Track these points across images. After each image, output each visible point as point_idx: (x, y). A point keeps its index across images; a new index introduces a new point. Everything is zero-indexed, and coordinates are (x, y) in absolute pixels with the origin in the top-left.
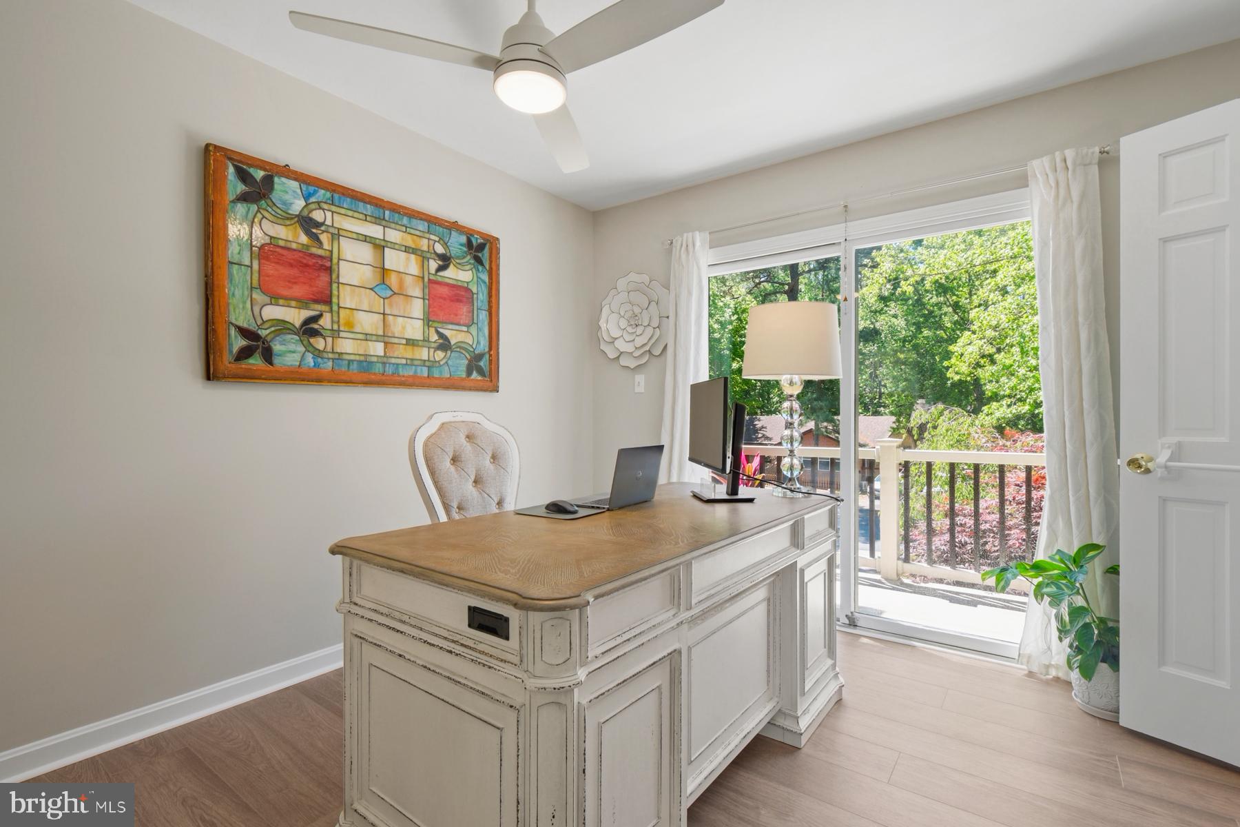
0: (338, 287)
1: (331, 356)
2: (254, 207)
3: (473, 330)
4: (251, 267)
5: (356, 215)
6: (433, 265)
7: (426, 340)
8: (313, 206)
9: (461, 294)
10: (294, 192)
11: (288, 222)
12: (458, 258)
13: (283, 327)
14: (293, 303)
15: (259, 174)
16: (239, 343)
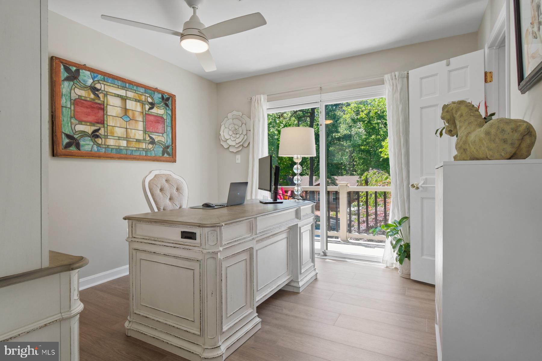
0: (107, 117)
1: (104, 146)
2: (72, 83)
3: (165, 135)
4: (71, 108)
5: (114, 85)
6: (147, 107)
7: (144, 139)
8: (96, 82)
9: (159, 119)
10: (88, 76)
11: (86, 89)
12: (158, 104)
13: (84, 134)
14: (88, 124)
15: (74, 69)
16: (66, 141)
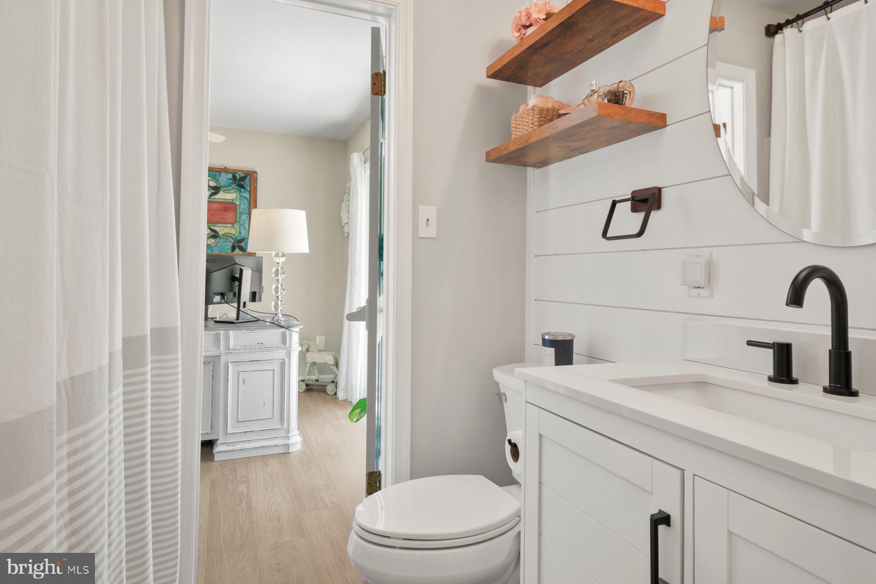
3: (237, 226)
9: (229, 207)
12: (226, 187)
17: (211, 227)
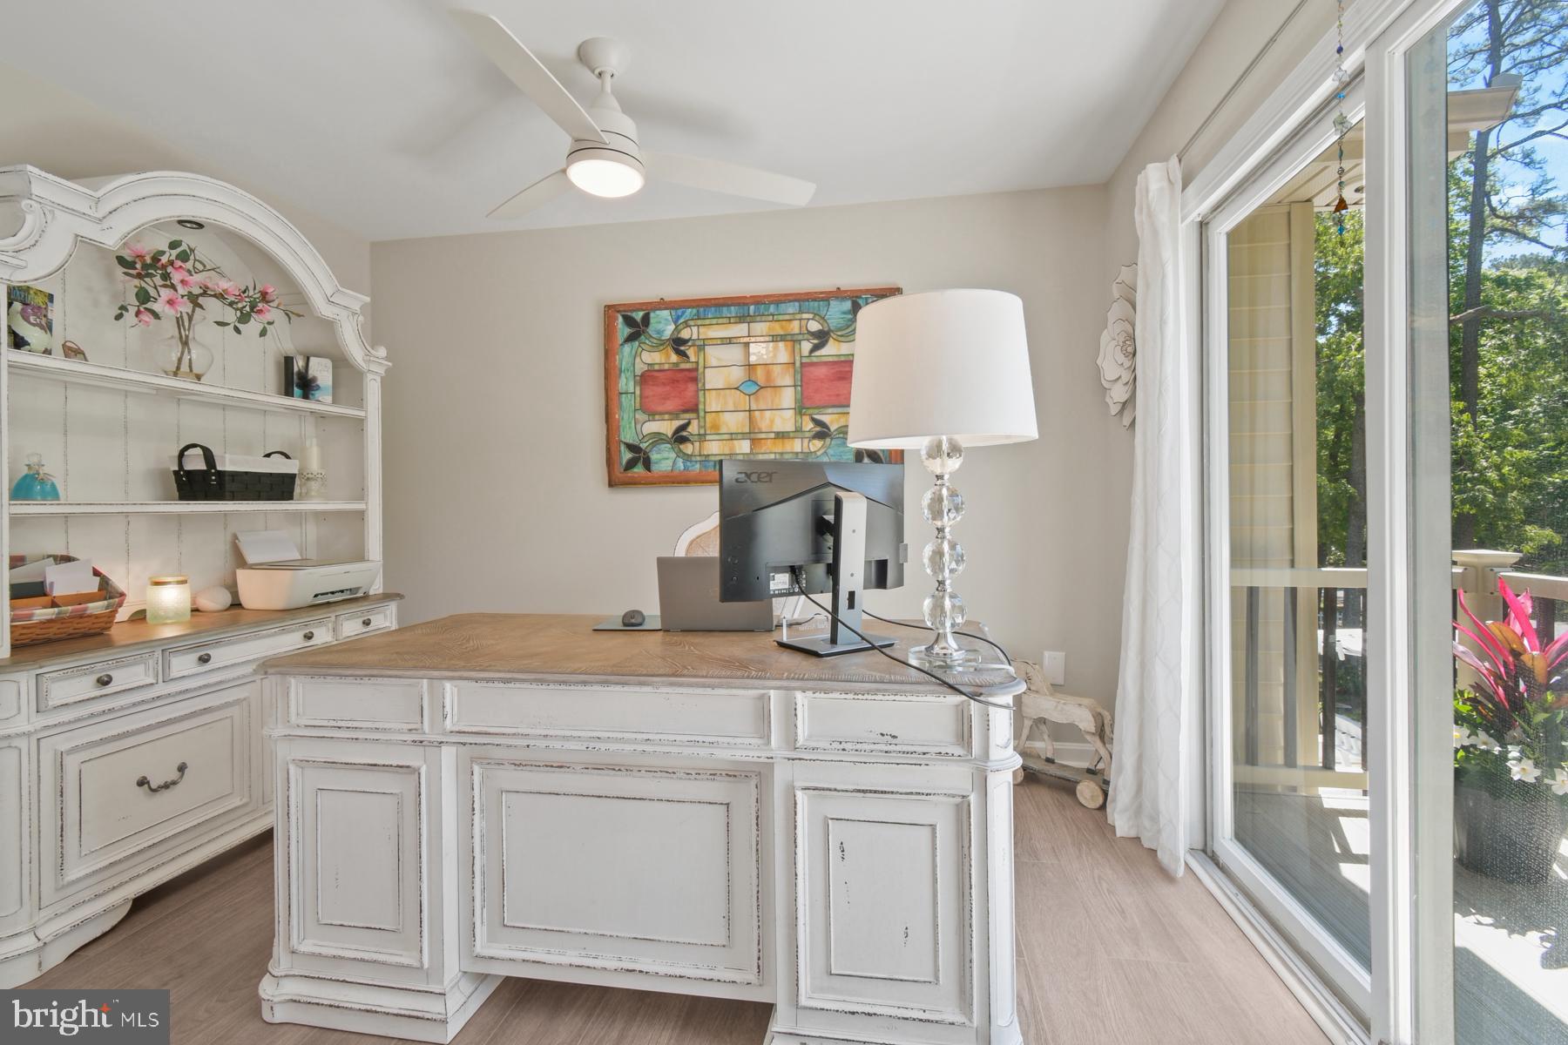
0: (704, 394)
1: (698, 458)
2: (636, 343)
4: (634, 393)
5: (720, 321)
6: (806, 346)
7: (798, 430)
8: (681, 327)
10: (666, 320)
11: (662, 348)
12: (841, 329)
13: (658, 438)
14: (666, 417)
15: (638, 316)
16: (627, 456)
17: (815, 416)
